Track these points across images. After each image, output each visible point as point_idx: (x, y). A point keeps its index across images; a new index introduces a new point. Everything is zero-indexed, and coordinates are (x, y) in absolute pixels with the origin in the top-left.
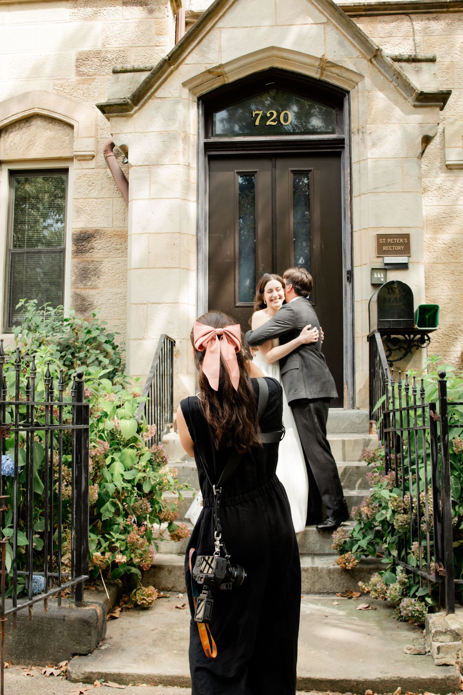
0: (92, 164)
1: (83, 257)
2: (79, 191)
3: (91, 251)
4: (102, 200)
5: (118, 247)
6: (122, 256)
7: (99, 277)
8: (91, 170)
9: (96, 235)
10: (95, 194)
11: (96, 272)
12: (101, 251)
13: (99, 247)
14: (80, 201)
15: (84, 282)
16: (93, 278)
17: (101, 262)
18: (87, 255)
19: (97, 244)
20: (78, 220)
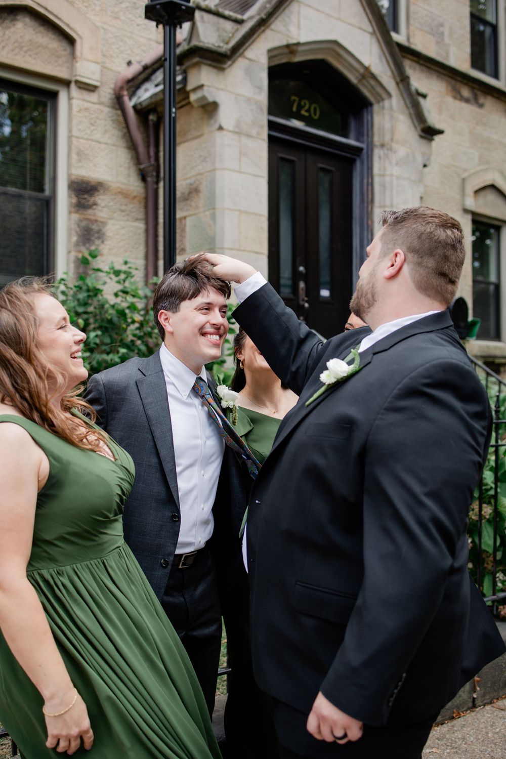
0: (94, 97)
1: (86, 213)
2: (80, 127)
3: (94, 207)
4: (106, 146)
5: (123, 208)
6: (127, 220)
7: (103, 242)
8: (92, 105)
9: (99, 188)
10: (97, 136)
11: (100, 235)
12: (105, 209)
13: (103, 205)
14: (82, 141)
15: (88, 245)
16: (97, 242)
17: (104, 224)
18: (90, 211)
19: (101, 199)
20: (80, 164)
